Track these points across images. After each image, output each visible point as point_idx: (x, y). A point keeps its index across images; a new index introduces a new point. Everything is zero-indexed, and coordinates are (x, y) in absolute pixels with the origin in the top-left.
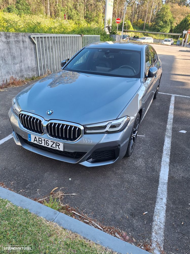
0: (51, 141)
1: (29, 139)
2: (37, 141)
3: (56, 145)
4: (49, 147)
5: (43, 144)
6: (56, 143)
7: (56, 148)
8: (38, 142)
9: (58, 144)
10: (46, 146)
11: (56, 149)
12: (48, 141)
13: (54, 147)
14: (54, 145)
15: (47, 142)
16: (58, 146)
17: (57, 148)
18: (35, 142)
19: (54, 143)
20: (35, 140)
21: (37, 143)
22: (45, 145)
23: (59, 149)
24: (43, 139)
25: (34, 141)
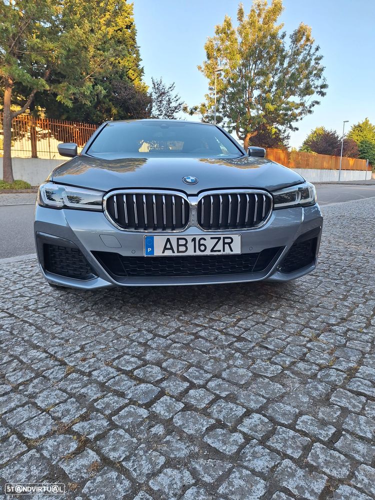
0: (212, 238)
1: (147, 250)
2: (172, 248)
3: (224, 243)
4: (208, 252)
5: (190, 252)
6: (224, 238)
7: (224, 251)
8: (175, 250)
9: (229, 240)
10: (198, 253)
11: (224, 253)
12: (205, 239)
13: (220, 251)
14: (220, 246)
15: (202, 242)
16: (229, 244)
17: (228, 251)
18: (168, 253)
19: (219, 239)
20: (165, 248)
21: (174, 252)
22: (195, 251)
23: (232, 251)
24: (189, 239)
25: (163, 252)
